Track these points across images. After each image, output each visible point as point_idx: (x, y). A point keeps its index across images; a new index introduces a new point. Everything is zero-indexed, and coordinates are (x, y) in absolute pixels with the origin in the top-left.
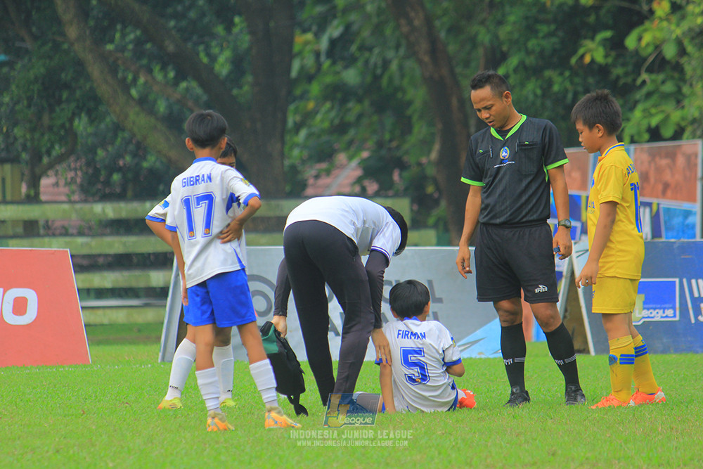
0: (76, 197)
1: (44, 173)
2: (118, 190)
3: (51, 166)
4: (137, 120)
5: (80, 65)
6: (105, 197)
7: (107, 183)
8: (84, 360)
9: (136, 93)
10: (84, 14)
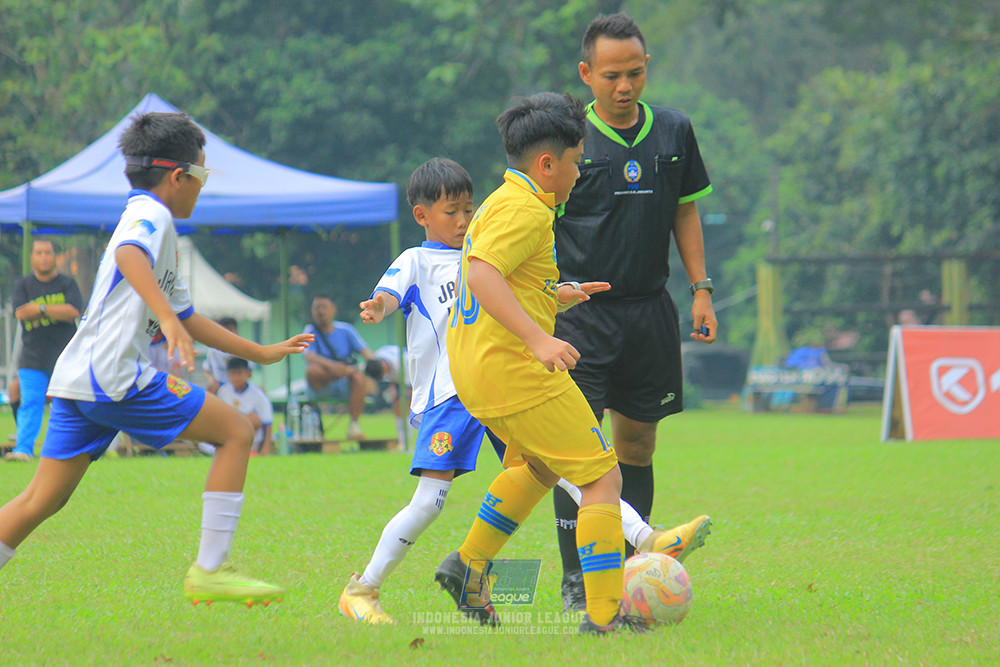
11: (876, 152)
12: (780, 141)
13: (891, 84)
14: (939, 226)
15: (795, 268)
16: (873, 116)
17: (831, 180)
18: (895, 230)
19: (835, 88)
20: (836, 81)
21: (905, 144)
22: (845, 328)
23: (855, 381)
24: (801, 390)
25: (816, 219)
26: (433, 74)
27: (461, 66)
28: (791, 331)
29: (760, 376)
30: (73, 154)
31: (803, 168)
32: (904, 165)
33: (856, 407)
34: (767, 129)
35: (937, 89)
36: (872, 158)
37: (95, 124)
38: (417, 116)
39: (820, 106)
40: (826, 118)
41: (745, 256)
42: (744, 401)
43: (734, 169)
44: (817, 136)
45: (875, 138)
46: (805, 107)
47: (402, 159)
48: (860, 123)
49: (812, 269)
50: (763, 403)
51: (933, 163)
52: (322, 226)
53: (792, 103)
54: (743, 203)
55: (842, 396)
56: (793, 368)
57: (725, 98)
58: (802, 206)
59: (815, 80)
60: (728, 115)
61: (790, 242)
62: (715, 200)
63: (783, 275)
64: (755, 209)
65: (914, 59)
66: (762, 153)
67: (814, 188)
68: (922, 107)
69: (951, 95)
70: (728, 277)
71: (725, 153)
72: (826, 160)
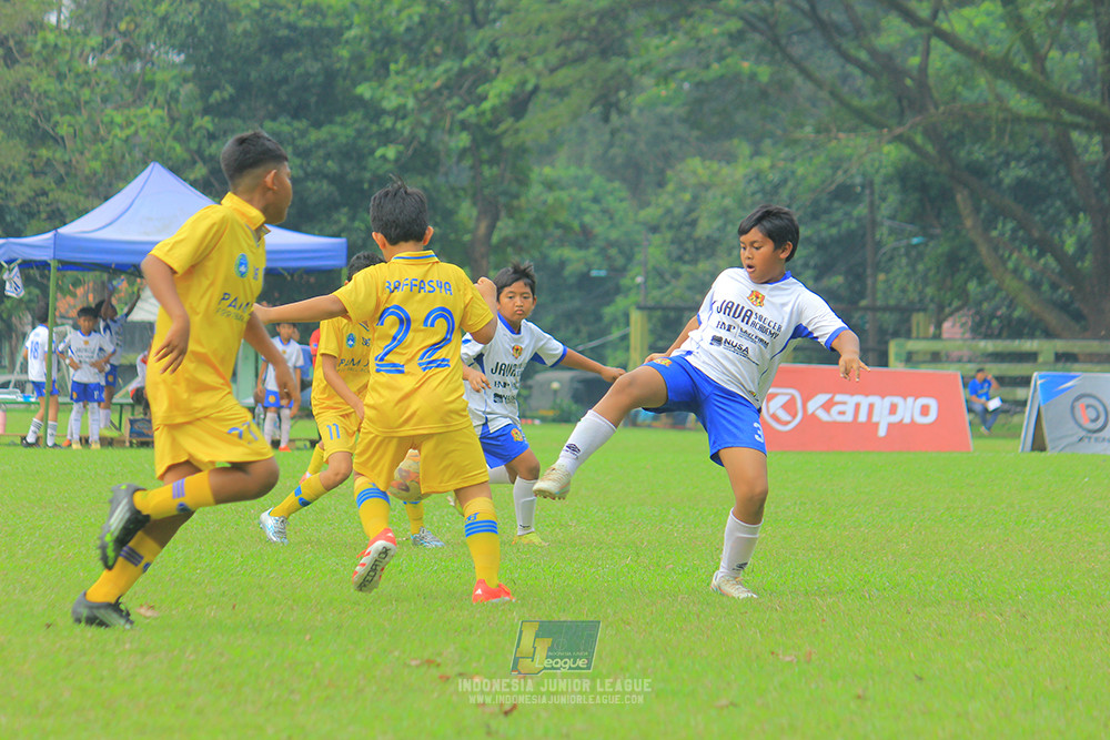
0: (968, 335)
1: (944, 320)
2: (996, 332)
3: (951, 314)
4: (1011, 283)
5: (973, 246)
6: (987, 336)
7: (989, 326)
8: (967, 448)
9: (1010, 265)
10: (977, 210)
11: (725, 224)
12: (650, 213)
13: (740, 171)
15: (659, 313)
16: (724, 196)
17: (689, 245)
19: (694, 173)
20: (695, 168)
25: (677, 275)
26: (379, 153)
27: (401, 148)
30: (93, 208)
31: (669, 235)
34: (645, 204)
35: (774, 177)
36: (722, 229)
37: (110, 185)
38: (366, 186)
39: (682, 188)
40: (687, 197)
41: (621, 302)
43: (614, 235)
44: (679, 210)
45: (725, 212)
46: (670, 187)
47: (352, 219)
48: (713, 202)
49: (672, 315)
52: (285, 269)
53: (661, 184)
54: (620, 261)
57: (610, 180)
58: (666, 265)
59: (679, 167)
60: (611, 193)
61: (656, 293)
62: (599, 259)
63: (650, 319)
64: (629, 267)
65: (757, 153)
66: (637, 223)
67: (676, 251)
68: (763, 191)
69: (784, 181)
70: (607, 319)
71: (608, 223)
72: (686, 229)
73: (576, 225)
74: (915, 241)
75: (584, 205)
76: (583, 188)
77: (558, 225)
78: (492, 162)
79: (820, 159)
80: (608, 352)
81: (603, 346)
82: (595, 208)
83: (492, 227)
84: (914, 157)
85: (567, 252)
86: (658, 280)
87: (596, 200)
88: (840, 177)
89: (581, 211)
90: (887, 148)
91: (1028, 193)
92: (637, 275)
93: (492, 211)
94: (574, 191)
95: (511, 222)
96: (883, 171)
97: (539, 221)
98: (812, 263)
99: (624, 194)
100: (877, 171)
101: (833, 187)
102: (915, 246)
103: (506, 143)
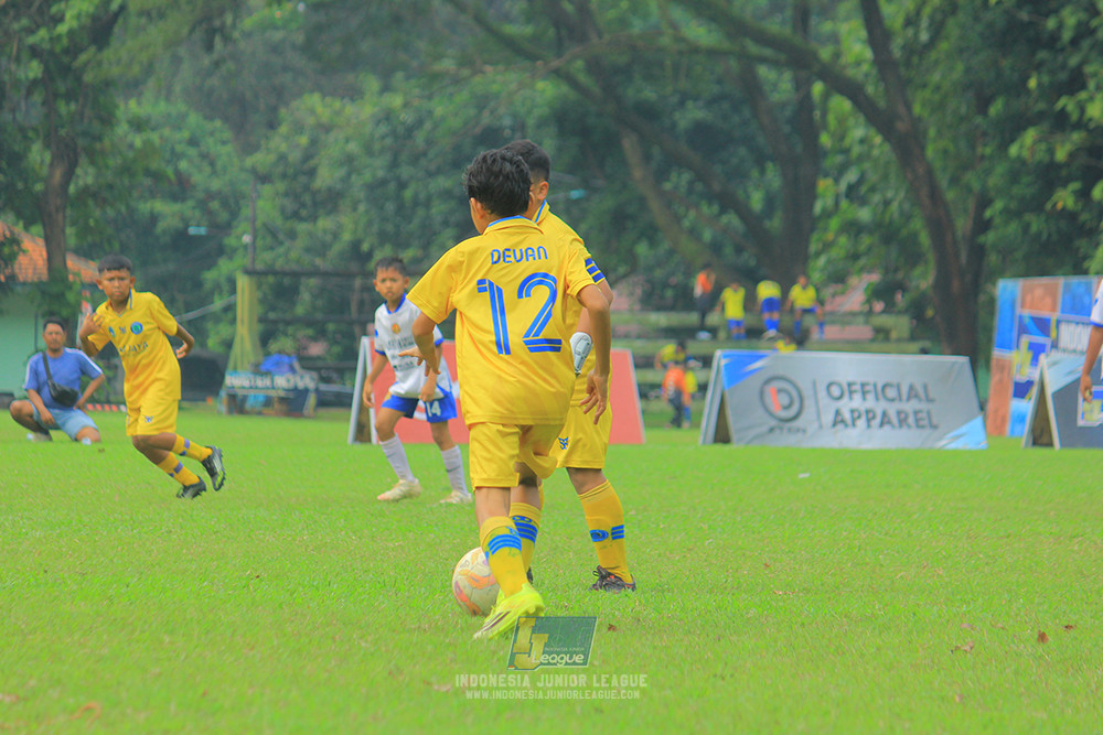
0: (637, 307)
2: (670, 303)
4: (687, 246)
5: (642, 201)
6: (659, 308)
7: (662, 297)
8: (637, 439)
9: (686, 223)
10: (647, 158)
11: (349, 175)
12: (260, 159)
13: (367, 110)
14: (407, 246)
15: (270, 279)
16: (347, 140)
17: (307, 198)
18: (365, 247)
19: (312, 112)
20: (314, 106)
21: (377, 168)
22: (314, 339)
23: (324, 387)
24: (273, 393)
25: (292, 235)
28: (265, 339)
29: (235, 380)
31: (281, 186)
32: (375, 187)
33: (323, 412)
34: (254, 148)
35: (407, 117)
36: (346, 179)
39: (299, 128)
40: (304, 140)
41: (225, 266)
42: (220, 403)
43: (216, 185)
44: (295, 156)
45: (349, 160)
46: (283, 129)
48: (334, 147)
49: (287, 281)
50: (237, 405)
51: (402, 185)
53: (272, 125)
54: (224, 216)
55: (312, 400)
56: (267, 373)
57: (210, 118)
58: (279, 222)
59: (295, 104)
60: (212, 134)
61: (268, 256)
62: (197, 213)
63: (259, 286)
64: (235, 223)
65: (386, 88)
66: (242, 169)
67: (290, 205)
68: (394, 133)
69: (419, 123)
70: (208, 286)
71: (208, 169)
72: (303, 179)
73: (170, 171)
74: (575, 194)
75: (179, 148)
76: (178, 127)
77: (148, 172)
78: (70, 96)
79: (463, 96)
80: (209, 325)
81: (203, 318)
82: (192, 152)
83: (69, 175)
84: (572, 95)
85: (159, 206)
86: (269, 240)
87: (193, 142)
88: (486, 119)
89: (176, 156)
90: (541, 85)
91: (706, 139)
92: (244, 233)
93: (68, 156)
94: (167, 132)
95: (91, 170)
96: (537, 112)
97: (127, 170)
98: (453, 219)
99: (227, 135)
100: (529, 112)
101: (478, 130)
102: (577, 202)
103: (88, 78)
